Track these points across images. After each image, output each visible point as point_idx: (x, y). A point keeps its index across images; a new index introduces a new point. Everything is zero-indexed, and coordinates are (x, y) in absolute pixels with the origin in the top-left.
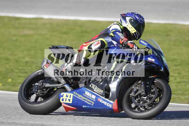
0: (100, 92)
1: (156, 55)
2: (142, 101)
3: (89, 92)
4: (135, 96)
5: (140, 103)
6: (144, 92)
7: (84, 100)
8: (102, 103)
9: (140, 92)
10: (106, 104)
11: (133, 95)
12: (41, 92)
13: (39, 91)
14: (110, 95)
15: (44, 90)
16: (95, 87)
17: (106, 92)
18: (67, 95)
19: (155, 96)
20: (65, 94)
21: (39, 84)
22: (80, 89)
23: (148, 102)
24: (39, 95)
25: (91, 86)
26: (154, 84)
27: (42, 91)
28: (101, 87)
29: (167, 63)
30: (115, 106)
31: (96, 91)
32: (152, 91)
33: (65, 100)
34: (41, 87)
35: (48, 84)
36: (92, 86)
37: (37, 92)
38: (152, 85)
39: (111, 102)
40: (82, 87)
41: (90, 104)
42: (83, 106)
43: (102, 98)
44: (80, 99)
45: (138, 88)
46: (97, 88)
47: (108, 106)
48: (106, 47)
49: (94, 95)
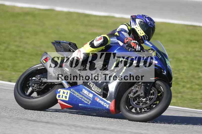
0: (98, 91)
2: (142, 102)
3: (87, 90)
4: (134, 97)
7: (81, 97)
9: (140, 93)
10: (103, 104)
11: (132, 96)
14: (108, 95)
16: (94, 85)
17: (105, 92)
18: (64, 91)
20: (62, 91)
21: (36, 78)
22: (78, 87)
23: (147, 103)
24: (35, 89)
25: (90, 84)
27: (39, 86)
28: (99, 86)
29: (171, 67)
30: (112, 107)
31: (94, 90)
32: (151, 92)
34: (38, 81)
35: (46, 79)
37: (33, 86)
38: (153, 87)
39: (109, 102)
40: (80, 85)
41: (87, 102)
42: (80, 105)
43: (99, 98)
44: (77, 96)
45: (137, 89)
46: (95, 86)
47: (105, 106)
48: (109, 43)
49: (91, 94)
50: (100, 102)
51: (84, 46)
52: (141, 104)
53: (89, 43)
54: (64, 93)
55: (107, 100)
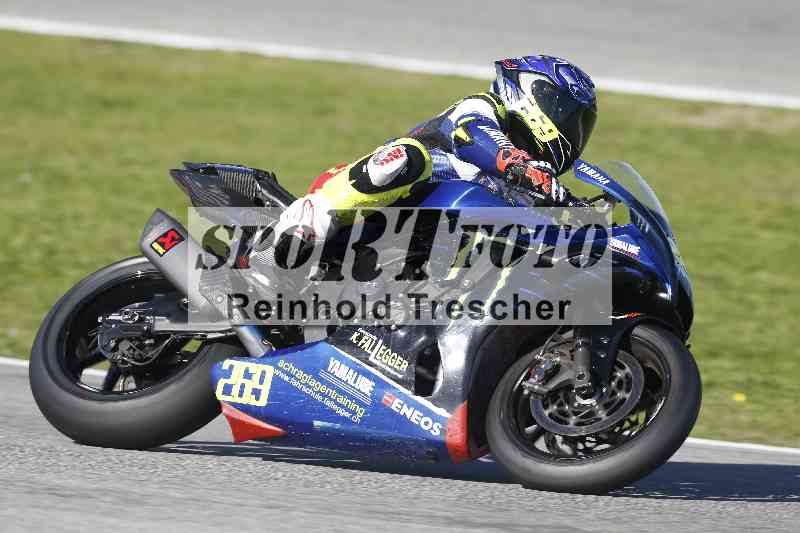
0: (396, 366)
1: (647, 230)
2: (576, 414)
3: (347, 365)
4: (546, 390)
5: (567, 423)
6: (587, 376)
7: (322, 394)
8: (402, 413)
9: (571, 377)
10: (419, 419)
11: (536, 387)
12: (134, 350)
13: (124, 346)
14: (439, 384)
15: (147, 342)
16: (376, 344)
17: (422, 371)
18: (247, 371)
19: (631, 397)
20: (239, 366)
21: (126, 317)
22: (307, 351)
23: (600, 419)
24: (124, 362)
26: (628, 349)
27: (138, 347)
28: (399, 348)
30: (455, 432)
31: (377, 363)
32: (619, 375)
33: (235, 391)
34: (135, 329)
35: (167, 321)
36: (363, 341)
37: (115, 349)
38: (621, 352)
39: (442, 412)
40: (317, 343)
41: (347, 415)
42: (317, 423)
43: (400, 395)
44: (305, 389)
45: (558, 359)
46: (384, 347)
47: (426, 428)
48: (427, 174)
49: (367, 380)
50: (407, 411)
51: (325, 185)
52: (573, 420)
53: (345, 173)
54: (248, 375)
55: (434, 402)
